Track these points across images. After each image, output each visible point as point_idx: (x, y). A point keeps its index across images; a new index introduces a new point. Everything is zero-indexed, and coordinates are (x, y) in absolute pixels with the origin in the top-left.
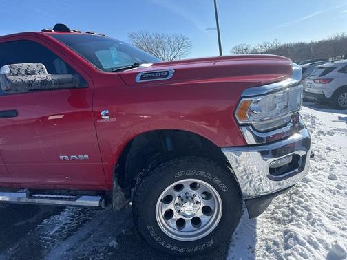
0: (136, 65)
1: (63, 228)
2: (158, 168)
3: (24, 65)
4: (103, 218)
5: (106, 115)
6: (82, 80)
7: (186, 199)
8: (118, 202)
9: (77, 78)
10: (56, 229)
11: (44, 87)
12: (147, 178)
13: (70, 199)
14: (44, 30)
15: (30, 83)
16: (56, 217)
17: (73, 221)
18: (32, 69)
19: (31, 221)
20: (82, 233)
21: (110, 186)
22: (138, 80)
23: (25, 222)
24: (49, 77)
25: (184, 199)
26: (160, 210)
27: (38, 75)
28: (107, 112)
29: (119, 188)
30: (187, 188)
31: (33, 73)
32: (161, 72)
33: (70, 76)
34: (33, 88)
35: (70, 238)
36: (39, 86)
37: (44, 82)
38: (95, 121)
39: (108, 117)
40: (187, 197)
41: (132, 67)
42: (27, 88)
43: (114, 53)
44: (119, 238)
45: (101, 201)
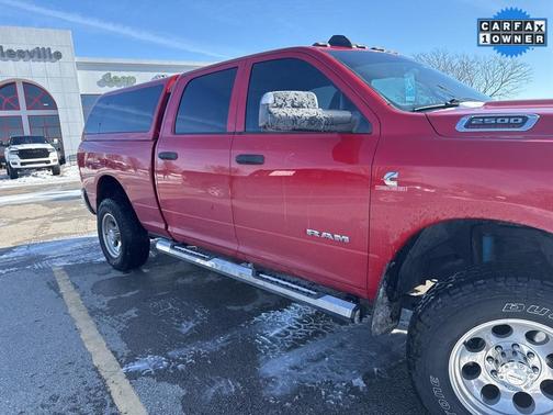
0: (453, 103)
1: (287, 333)
2: (471, 286)
3: (292, 94)
4: (345, 338)
5: (391, 179)
6: (364, 121)
7: (512, 354)
8: (379, 320)
9: (357, 117)
10: (277, 331)
11: (312, 127)
12: (447, 296)
13: (308, 295)
14: (317, 45)
15: (295, 120)
16: (278, 313)
17: (300, 327)
18: (300, 100)
19: (247, 308)
20: (313, 349)
21: (374, 293)
22: (460, 127)
23: (239, 308)
24: (321, 113)
25: (509, 354)
26: (458, 358)
27: (306, 110)
28: (396, 176)
29: (386, 300)
30: (518, 336)
31: (301, 106)
32: (510, 117)
33: (347, 114)
34: (298, 127)
35: (296, 351)
36: (305, 126)
37: (312, 120)
38: (372, 187)
39: (395, 183)
40: (514, 353)
41: (447, 106)
42: (291, 126)
43: (409, 81)
44: (367, 377)
45: (355, 310)
